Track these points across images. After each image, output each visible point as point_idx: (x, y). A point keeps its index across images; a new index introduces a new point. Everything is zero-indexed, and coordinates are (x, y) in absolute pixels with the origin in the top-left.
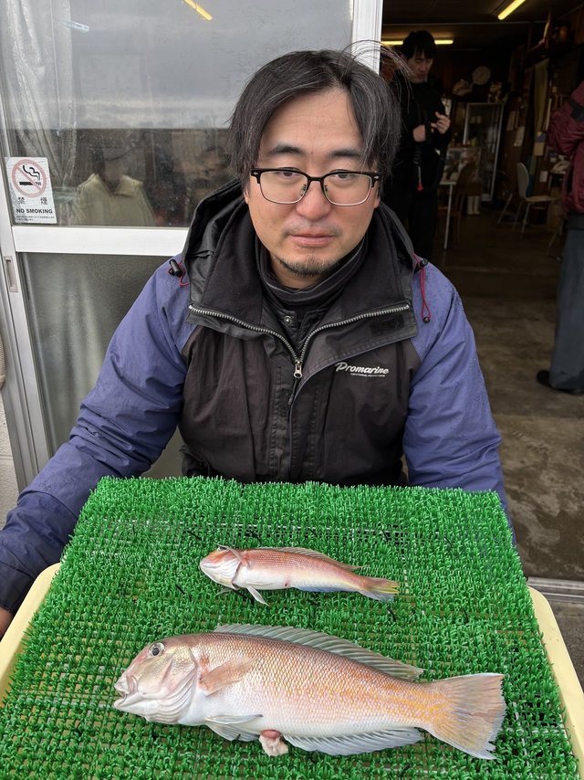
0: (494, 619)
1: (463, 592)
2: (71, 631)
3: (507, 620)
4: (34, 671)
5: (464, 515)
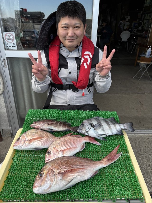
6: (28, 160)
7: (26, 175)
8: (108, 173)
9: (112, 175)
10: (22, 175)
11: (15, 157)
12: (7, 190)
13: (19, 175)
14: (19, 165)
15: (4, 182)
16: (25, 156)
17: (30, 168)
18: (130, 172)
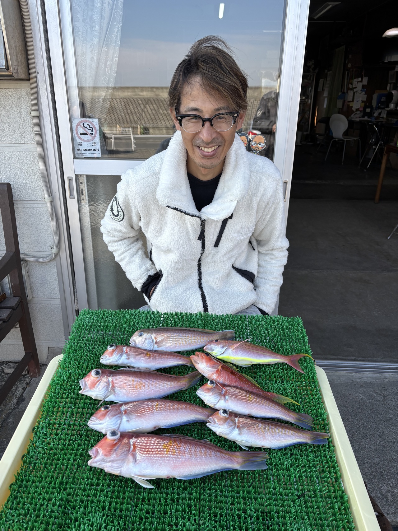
0: (297, 382)
1: (281, 368)
2: (73, 387)
3: (303, 382)
4: (54, 407)
5: (283, 330)
6: (73, 435)
7: (65, 473)
8: (273, 481)
9: (284, 489)
10: (54, 473)
11: (40, 426)
12: (16, 509)
13: (48, 473)
14: (48, 446)
15: (11, 487)
16: (65, 424)
17: (76, 455)
18: (331, 482)
